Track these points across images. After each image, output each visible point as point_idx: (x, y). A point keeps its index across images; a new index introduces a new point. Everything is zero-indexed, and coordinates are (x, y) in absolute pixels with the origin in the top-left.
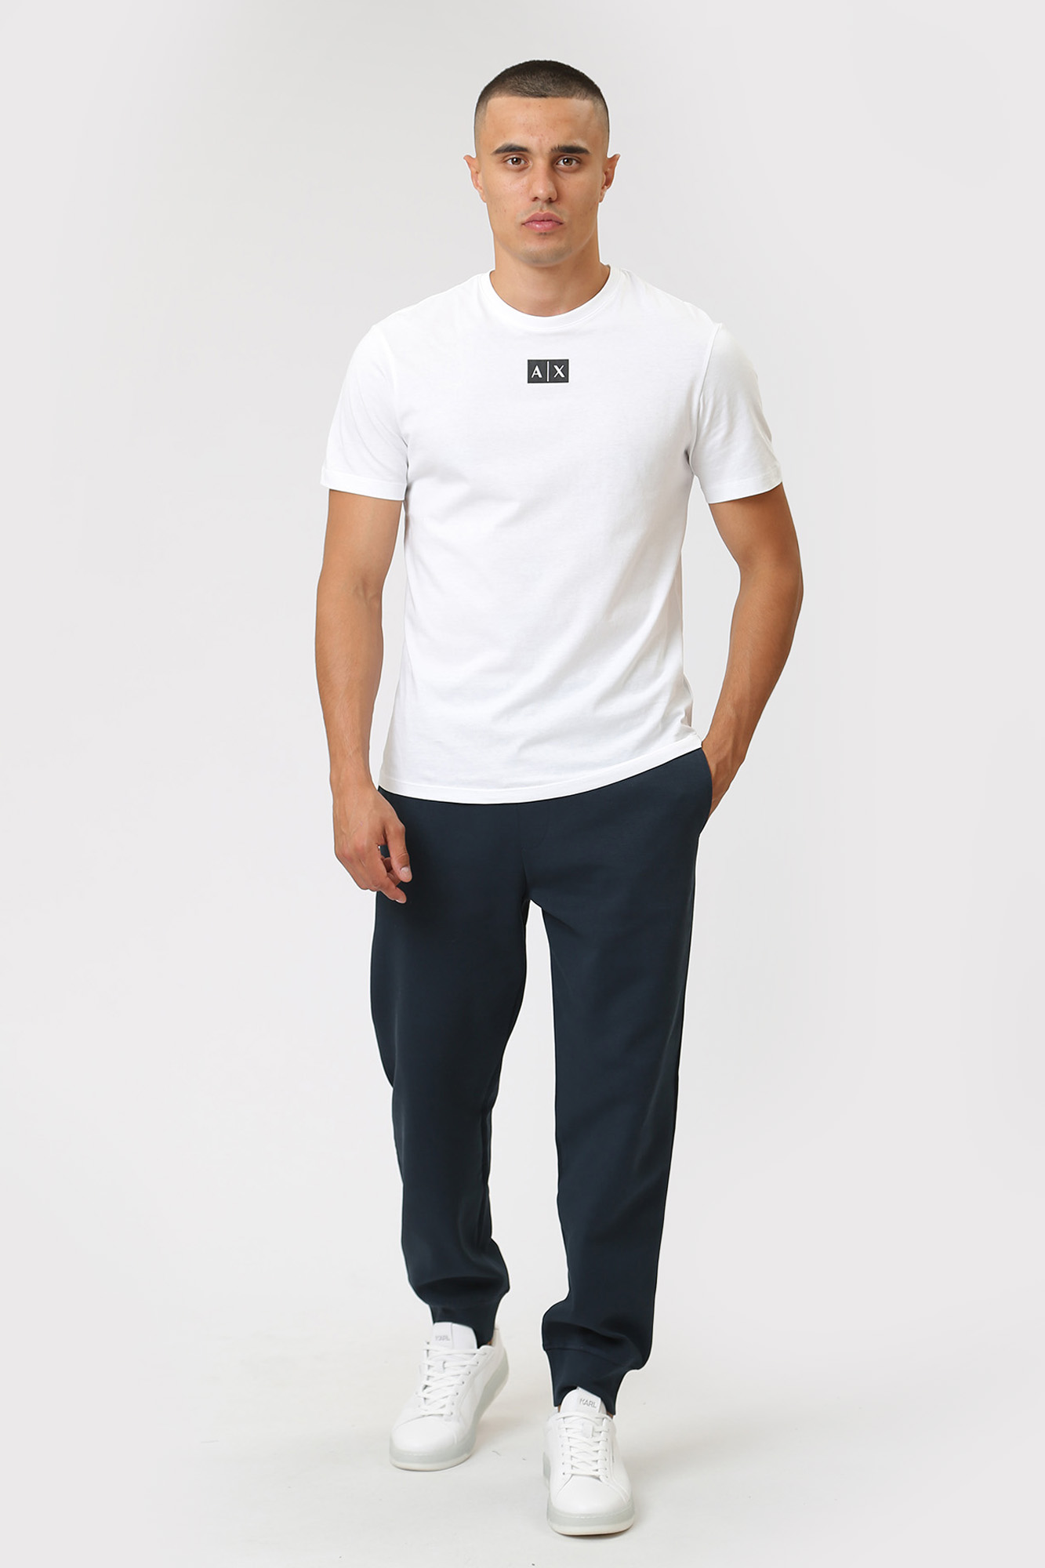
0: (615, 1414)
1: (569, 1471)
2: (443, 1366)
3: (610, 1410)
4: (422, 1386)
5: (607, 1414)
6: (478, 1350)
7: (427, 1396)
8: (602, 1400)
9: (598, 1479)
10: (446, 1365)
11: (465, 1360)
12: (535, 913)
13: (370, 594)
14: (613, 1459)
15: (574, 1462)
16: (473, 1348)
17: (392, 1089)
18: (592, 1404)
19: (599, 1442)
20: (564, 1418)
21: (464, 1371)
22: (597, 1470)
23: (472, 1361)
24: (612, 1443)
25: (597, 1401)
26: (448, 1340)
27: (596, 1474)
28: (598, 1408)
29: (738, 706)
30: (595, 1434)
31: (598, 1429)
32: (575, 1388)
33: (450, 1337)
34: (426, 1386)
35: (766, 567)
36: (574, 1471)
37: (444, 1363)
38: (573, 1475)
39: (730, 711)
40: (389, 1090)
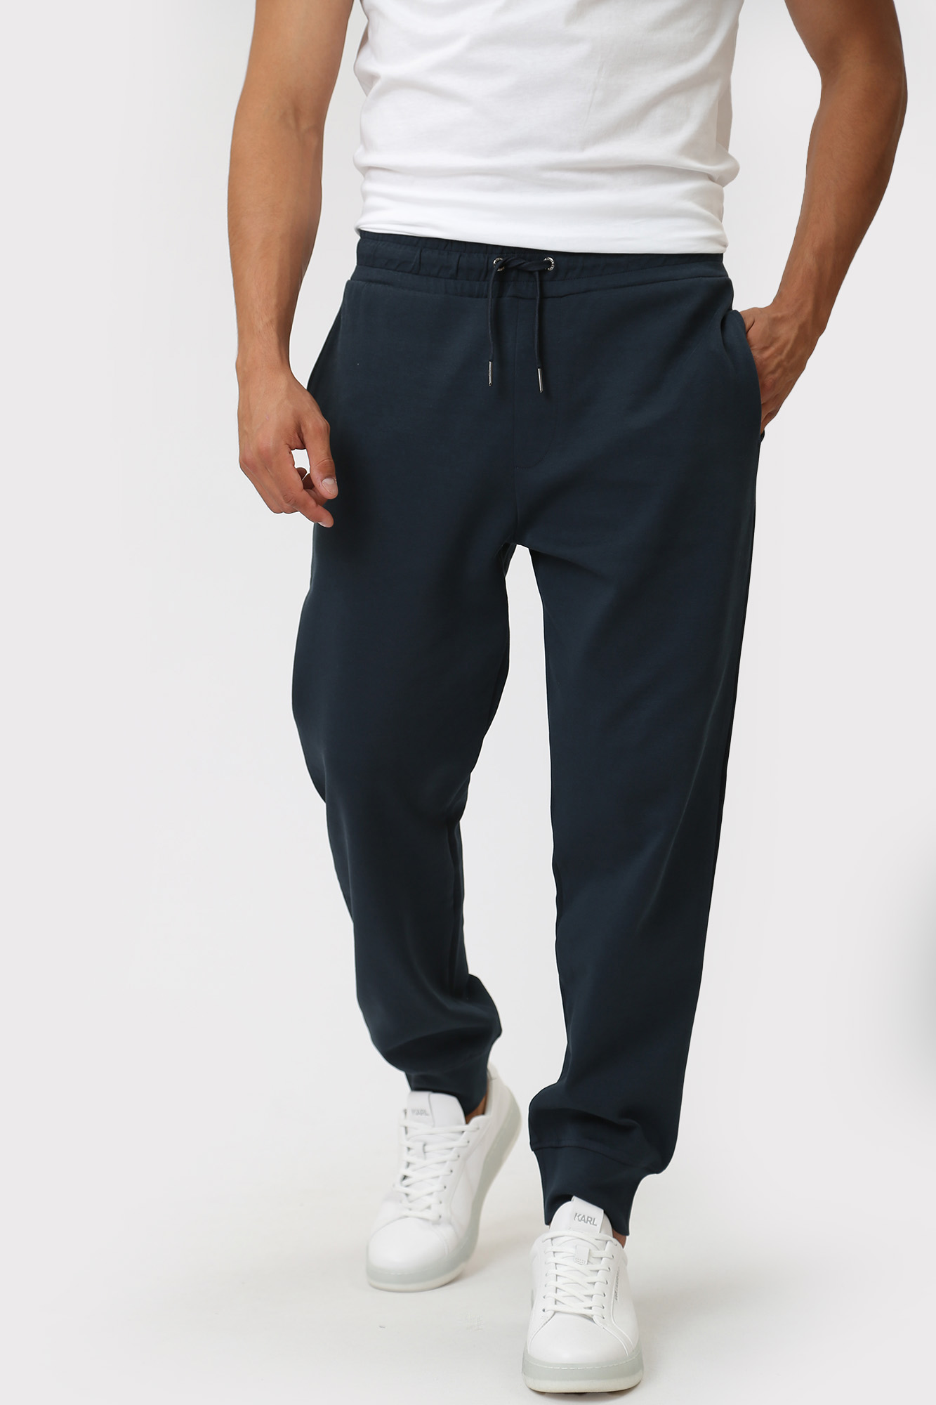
0: (627, 1234)
1: (551, 1307)
2: (424, 1149)
3: (620, 1227)
4: (400, 1177)
5: (614, 1237)
6: (467, 1126)
7: (407, 1190)
8: (605, 1212)
9: (591, 1319)
10: (427, 1148)
11: (454, 1140)
12: (521, 558)
13: (305, 125)
14: (616, 1295)
15: (559, 1296)
16: (459, 1124)
17: (325, 804)
18: (590, 1220)
19: (598, 1271)
20: (552, 1239)
21: (452, 1155)
22: (591, 1308)
23: (461, 1140)
24: (618, 1274)
25: (597, 1213)
26: (427, 1115)
27: (588, 1312)
28: (599, 1226)
29: (820, 255)
30: (592, 1260)
31: (597, 1254)
32: (569, 1199)
33: (428, 1111)
34: (405, 1177)
35: (856, 67)
36: (557, 1308)
37: (425, 1145)
38: (555, 1312)
39: (809, 259)
40: (321, 806)
